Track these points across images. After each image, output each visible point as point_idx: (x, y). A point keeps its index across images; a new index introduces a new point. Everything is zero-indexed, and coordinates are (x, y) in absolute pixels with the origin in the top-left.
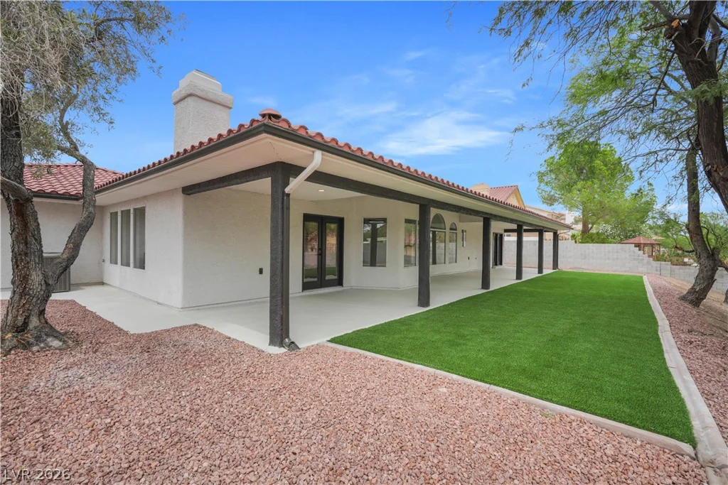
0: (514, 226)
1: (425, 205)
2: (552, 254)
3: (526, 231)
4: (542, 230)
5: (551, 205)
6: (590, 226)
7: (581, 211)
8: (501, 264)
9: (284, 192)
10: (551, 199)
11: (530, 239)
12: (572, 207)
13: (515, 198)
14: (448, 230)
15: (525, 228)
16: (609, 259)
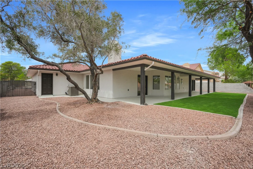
0: (199, 78)
1: (173, 72)
2: (213, 87)
3: (203, 79)
4: (209, 79)
5: (213, 70)
6: (228, 77)
7: (224, 72)
8: (194, 90)
9: (144, 70)
10: (213, 68)
11: (205, 82)
12: (221, 70)
13: (199, 68)
14: (177, 79)
15: (203, 78)
16: (235, 88)
